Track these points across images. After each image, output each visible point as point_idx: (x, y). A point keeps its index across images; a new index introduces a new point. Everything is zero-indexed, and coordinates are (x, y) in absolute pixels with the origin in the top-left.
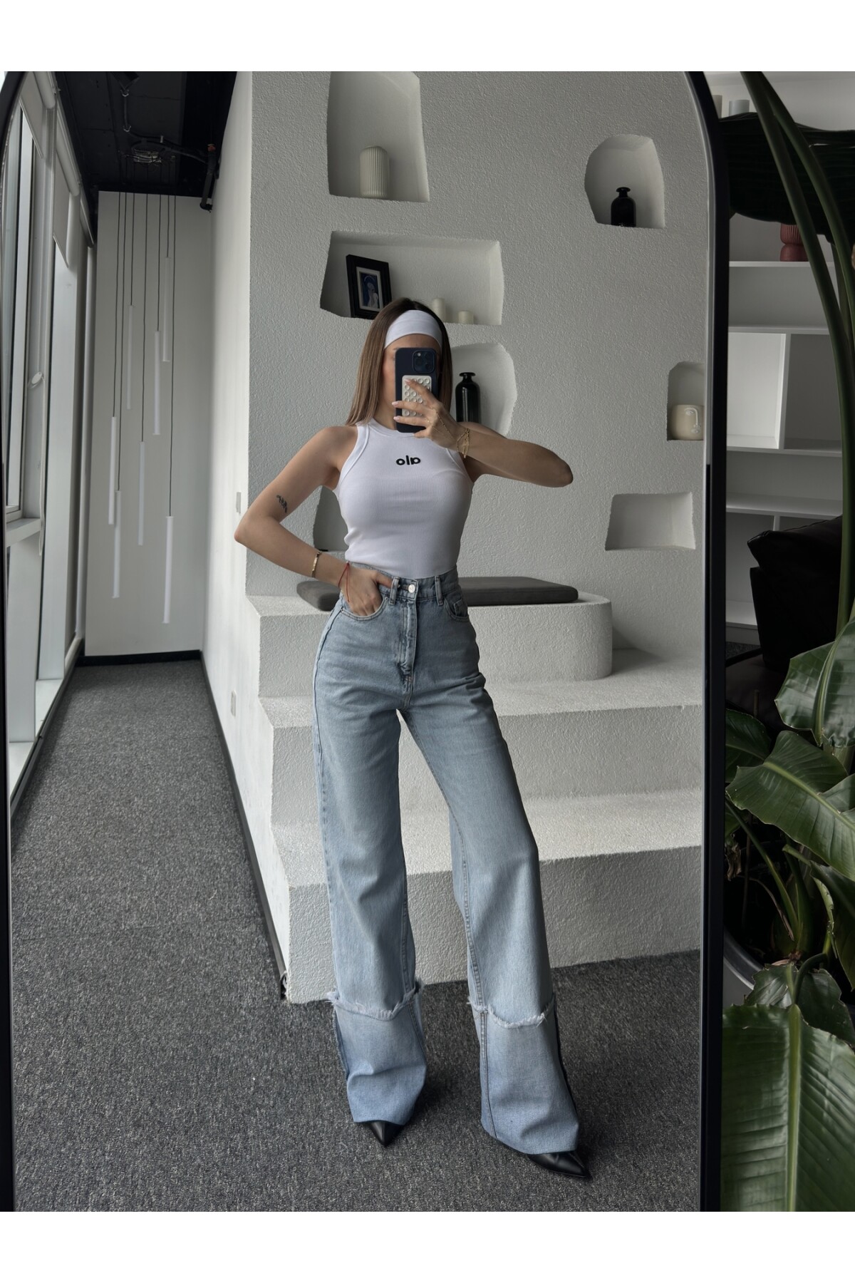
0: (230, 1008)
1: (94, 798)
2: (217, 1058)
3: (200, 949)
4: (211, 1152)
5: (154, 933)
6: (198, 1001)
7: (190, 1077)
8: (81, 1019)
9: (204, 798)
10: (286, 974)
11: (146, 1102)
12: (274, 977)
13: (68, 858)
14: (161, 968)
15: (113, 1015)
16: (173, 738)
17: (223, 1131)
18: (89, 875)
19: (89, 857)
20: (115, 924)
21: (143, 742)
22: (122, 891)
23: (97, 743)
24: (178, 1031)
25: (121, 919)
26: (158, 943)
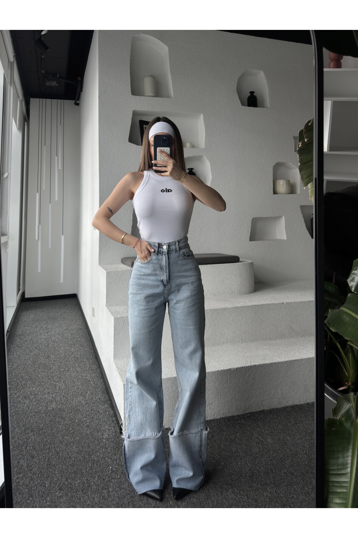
0: (99, 439)
1: (33, 356)
2: (94, 460)
3: (84, 415)
4: (94, 498)
5: (63, 410)
6: (84, 437)
7: (83, 468)
8: (33, 448)
9: (82, 354)
10: (123, 423)
11: (64, 479)
12: (117, 425)
13: (23, 381)
14: (67, 424)
15: (47, 445)
16: (66, 329)
17: (98, 490)
18: (33, 388)
19: (33, 380)
20: (45, 407)
21: (53, 332)
22: (48, 394)
23: (33, 333)
24: (76, 450)
25: (48, 405)
26: (65, 414)
